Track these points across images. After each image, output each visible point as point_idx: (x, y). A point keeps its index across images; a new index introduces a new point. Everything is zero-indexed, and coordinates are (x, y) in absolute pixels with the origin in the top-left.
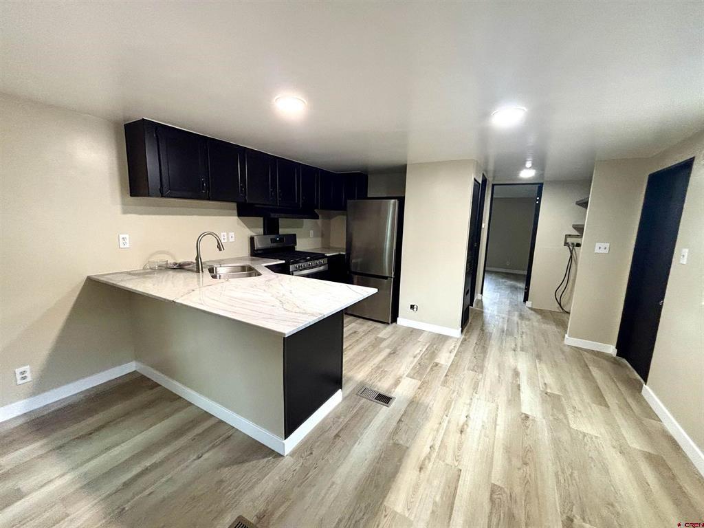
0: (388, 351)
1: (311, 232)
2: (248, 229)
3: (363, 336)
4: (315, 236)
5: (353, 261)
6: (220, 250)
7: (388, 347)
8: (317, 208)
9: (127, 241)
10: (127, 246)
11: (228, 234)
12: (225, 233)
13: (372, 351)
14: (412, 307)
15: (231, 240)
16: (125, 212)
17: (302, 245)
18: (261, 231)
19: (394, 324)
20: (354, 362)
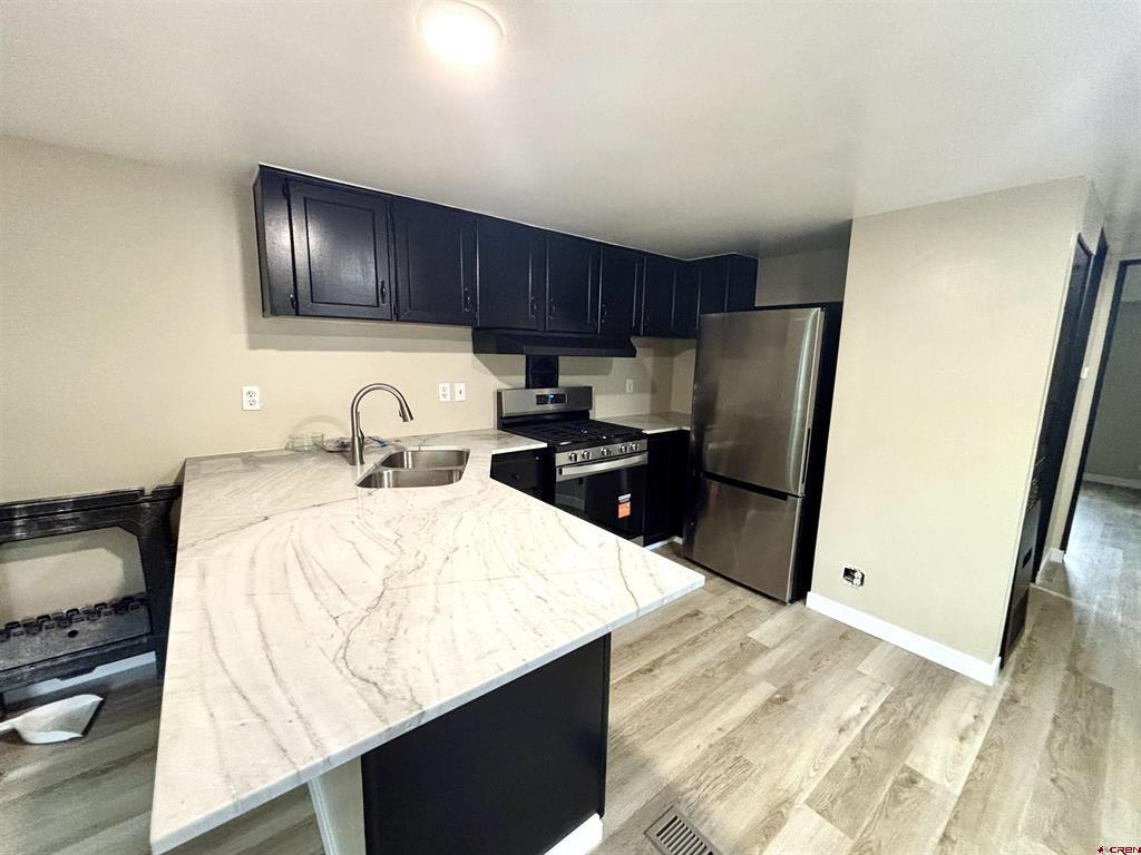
0: (765, 690)
1: (629, 382)
2: (493, 377)
3: (713, 629)
4: (638, 389)
5: (710, 446)
6: (405, 420)
7: (769, 676)
8: (638, 334)
9: (257, 398)
10: (257, 407)
11: (452, 387)
12: (448, 385)
13: (726, 680)
14: (849, 573)
15: (459, 398)
16: (253, 346)
17: (604, 410)
18: (521, 380)
19: (798, 605)
20: (670, 708)
